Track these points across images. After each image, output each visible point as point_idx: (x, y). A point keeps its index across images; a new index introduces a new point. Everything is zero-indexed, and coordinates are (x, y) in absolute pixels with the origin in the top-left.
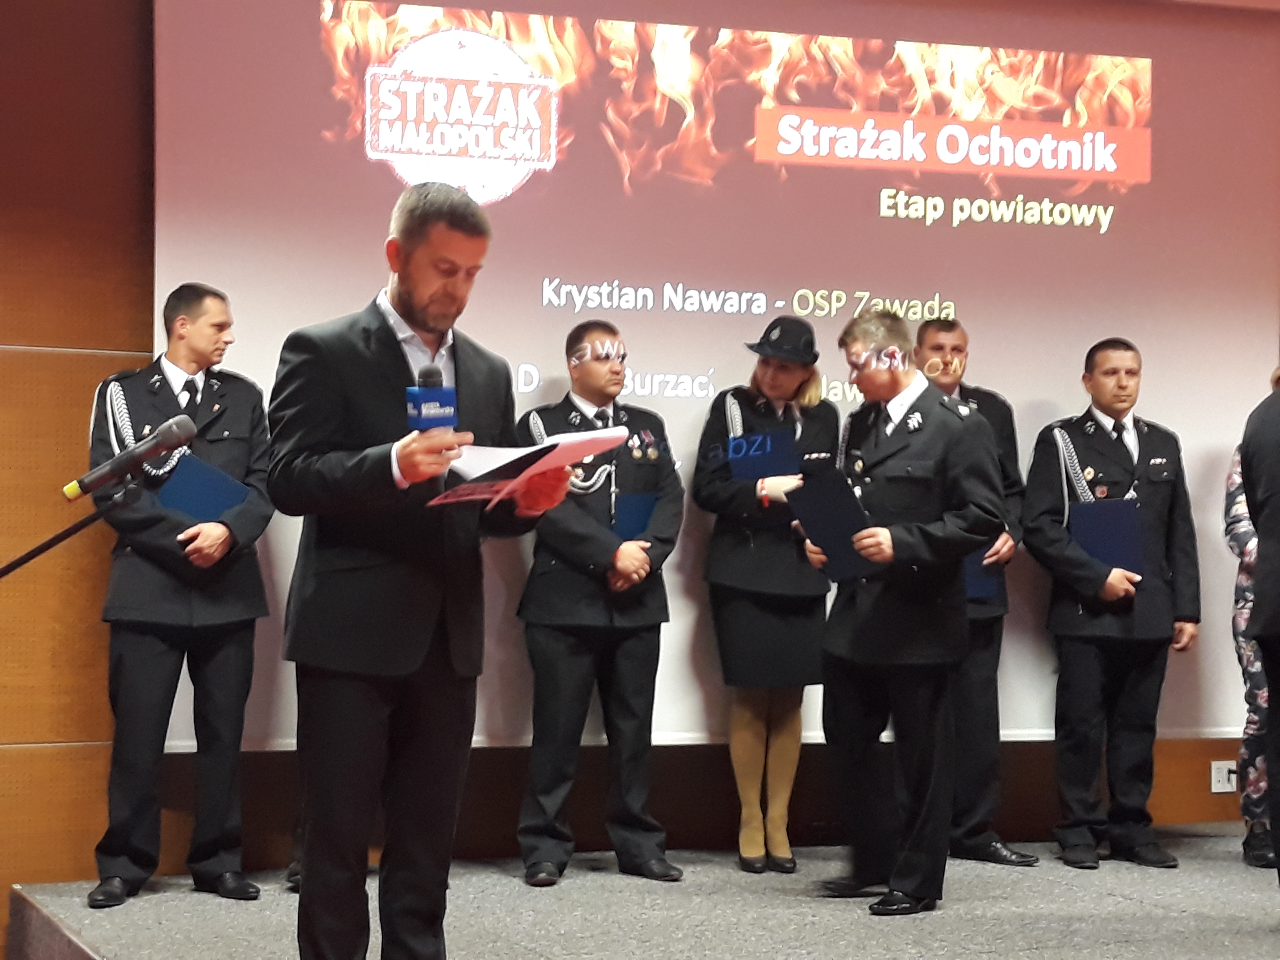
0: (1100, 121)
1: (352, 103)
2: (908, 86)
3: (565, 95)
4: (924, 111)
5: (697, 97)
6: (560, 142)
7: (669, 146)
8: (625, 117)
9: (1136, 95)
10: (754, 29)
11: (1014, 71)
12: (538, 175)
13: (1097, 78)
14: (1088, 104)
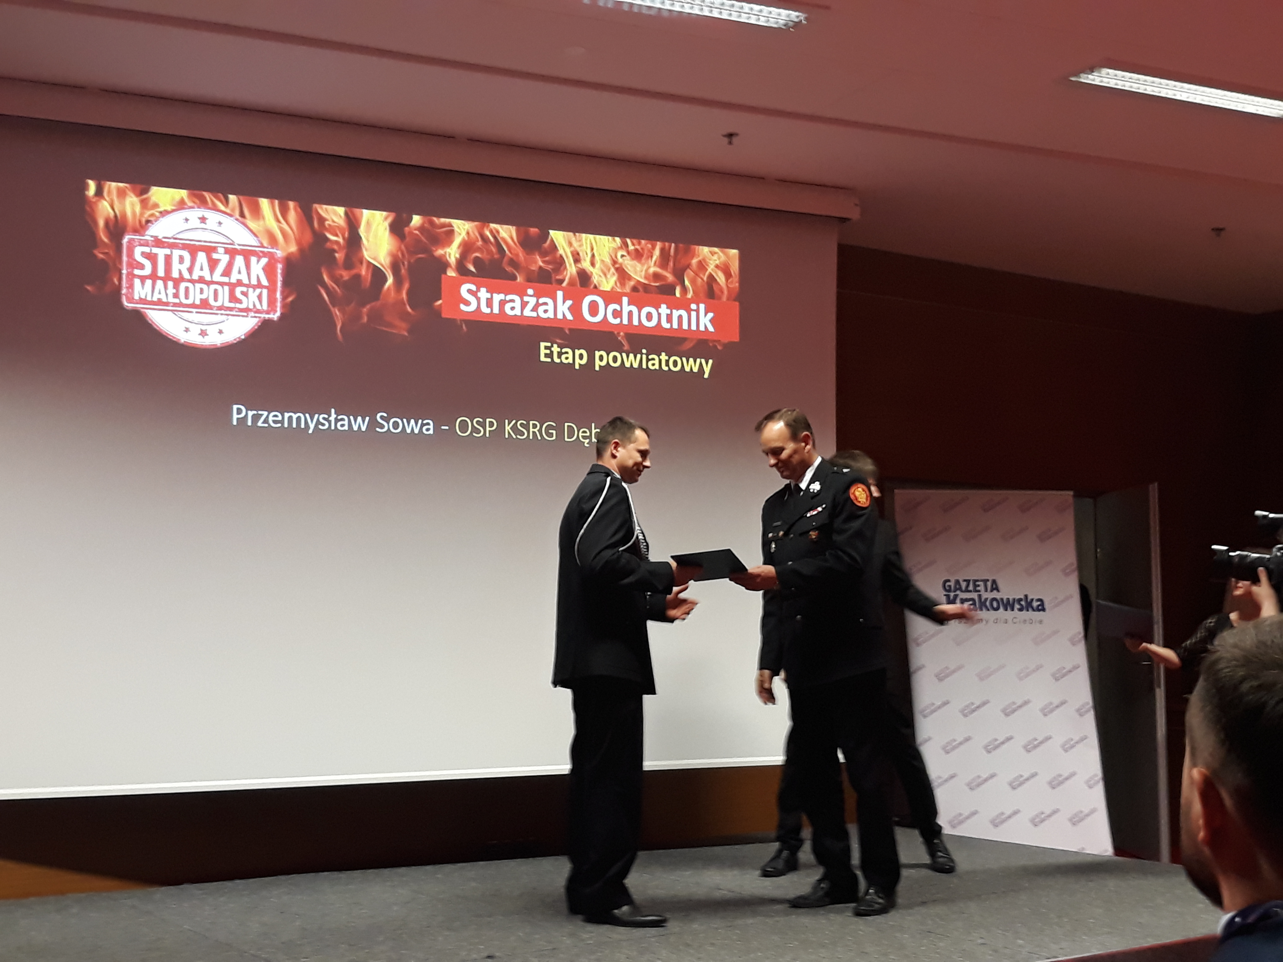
0: (702, 295)
1: (111, 264)
2: (560, 263)
3: (289, 262)
4: (572, 283)
5: (395, 266)
6: (284, 298)
7: (373, 304)
8: (336, 280)
9: (728, 275)
10: (439, 217)
11: (638, 255)
12: (265, 324)
13: (700, 262)
14: (693, 282)
